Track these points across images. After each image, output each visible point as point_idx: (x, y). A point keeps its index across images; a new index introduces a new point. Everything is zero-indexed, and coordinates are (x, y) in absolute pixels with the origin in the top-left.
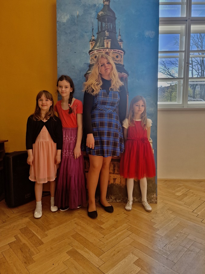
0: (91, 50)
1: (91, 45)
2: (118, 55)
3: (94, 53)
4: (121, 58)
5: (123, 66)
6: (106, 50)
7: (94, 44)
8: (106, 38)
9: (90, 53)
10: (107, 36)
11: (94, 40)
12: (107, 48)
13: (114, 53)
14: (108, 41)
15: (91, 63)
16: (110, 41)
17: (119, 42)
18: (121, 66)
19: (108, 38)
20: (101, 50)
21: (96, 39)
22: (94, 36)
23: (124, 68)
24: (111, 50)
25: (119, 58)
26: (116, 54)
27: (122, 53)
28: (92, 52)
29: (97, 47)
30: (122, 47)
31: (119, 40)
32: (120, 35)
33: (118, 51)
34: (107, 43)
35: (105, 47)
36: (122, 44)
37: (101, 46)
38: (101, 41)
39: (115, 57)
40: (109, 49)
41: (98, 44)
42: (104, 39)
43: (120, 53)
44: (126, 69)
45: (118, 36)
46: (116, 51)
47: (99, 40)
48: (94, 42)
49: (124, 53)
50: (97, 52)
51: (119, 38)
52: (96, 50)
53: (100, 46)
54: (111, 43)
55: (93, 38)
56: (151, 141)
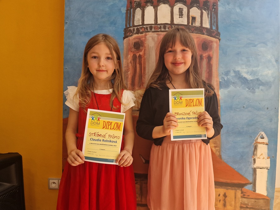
56: (266, 140)
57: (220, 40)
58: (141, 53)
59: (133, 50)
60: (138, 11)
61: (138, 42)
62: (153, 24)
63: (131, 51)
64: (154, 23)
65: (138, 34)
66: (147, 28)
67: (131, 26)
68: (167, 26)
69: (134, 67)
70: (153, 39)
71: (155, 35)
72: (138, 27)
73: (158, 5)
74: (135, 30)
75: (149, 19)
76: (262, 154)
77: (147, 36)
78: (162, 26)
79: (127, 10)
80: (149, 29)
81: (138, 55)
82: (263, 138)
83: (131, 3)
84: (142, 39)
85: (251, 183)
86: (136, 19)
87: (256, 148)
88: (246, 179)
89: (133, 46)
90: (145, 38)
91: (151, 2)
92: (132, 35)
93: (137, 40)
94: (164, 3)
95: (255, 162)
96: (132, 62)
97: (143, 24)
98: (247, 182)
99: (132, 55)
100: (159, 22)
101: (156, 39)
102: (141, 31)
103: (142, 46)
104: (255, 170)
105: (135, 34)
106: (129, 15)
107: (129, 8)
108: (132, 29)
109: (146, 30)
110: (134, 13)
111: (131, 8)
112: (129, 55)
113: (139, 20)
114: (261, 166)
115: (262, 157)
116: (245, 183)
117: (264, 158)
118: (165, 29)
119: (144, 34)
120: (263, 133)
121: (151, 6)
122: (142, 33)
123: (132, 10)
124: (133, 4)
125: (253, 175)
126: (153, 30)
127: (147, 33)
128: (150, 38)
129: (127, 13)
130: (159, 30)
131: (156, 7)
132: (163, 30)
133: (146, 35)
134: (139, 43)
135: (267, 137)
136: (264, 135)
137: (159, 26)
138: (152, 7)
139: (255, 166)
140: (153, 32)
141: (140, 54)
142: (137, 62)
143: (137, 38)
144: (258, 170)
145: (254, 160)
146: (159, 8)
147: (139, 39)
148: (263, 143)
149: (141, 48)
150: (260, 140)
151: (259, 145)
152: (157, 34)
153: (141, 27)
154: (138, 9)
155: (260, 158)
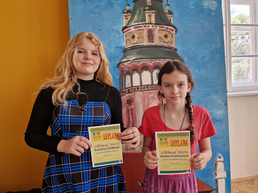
0: (126, 26)
1: (124, 19)
2: (167, 33)
3: (130, 31)
4: (172, 38)
5: (176, 49)
6: (148, 27)
7: (129, 17)
8: (147, 8)
9: (125, 31)
10: (149, 6)
11: (129, 11)
12: (150, 23)
13: (161, 31)
14: (151, 14)
15: (127, 46)
16: (154, 13)
17: (167, 15)
18: (172, 51)
19: (151, 8)
20: (141, 27)
21: (132, 11)
22: (128, 5)
23: (177, 53)
24: (156, 27)
25: (168, 37)
26: (164, 33)
27: (172, 30)
28: (126, 29)
29: (135, 22)
30: (172, 23)
31: (167, 11)
32: (168, 5)
33: (167, 28)
34: (150, 16)
35: (147, 22)
36: (171, 18)
37: (140, 20)
38: (140, 13)
39: (162, 36)
40: (153, 25)
41: (136, 17)
42: (145, 10)
43: (170, 30)
44: (180, 55)
45: (166, 6)
46: (164, 27)
47: (138, 12)
48: (129, 14)
49: (176, 31)
50: (135, 29)
51: (166, 9)
52: (133, 27)
53: (139, 19)
54: (155, 16)
55: (128, 8)
56: (222, 159)
58: (132, 107)
59: (127, 105)
60: (128, 77)
61: (130, 99)
62: (139, 86)
63: (125, 106)
64: (140, 85)
65: (129, 93)
66: (135, 89)
67: (124, 88)
68: (149, 86)
69: (128, 117)
70: (140, 96)
71: (141, 93)
72: (129, 89)
73: (142, 72)
74: (127, 91)
75: (136, 83)
76: (220, 169)
77: (136, 95)
78: (146, 87)
79: (120, 77)
80: (136, 89)
81: (130, 108)
82: (220, 158)
83: (122, 72)
84: (132, 97)
85: (215, 190)
86: (127, 83)
87: (216, 165)
88: (211, 187)
89: (126, 103)
90: (134, 96)
91: (136, 71)
92: (124, 95)
93: (128, 98)
94: (146, 70)
95: (216, 175)
96: (127, 114)
97: (132, 86)
98: (212, 189)
99: (126, 109)
100: (143, 84)
101: (142, 96)
102: (131, 91)
103: (133, 102)
104: (217, 180)
105: (127, 94)
106: (121, 81)
107: (121, 76)
108: (124, 90)
109: (135, 90)
110: (125, 78)
111: (123, 75)
112: (124, 109)
113: (129, 84)
114: (221, 177)
115: (220, 171)
116: (210, 190)
117: (222, 172)
118: (148, 89)
119: (133, 93)
120: (220, 154)
121: (137, 73)
122: (132, 93)
123: (123, 77)
124: (123, 72)
125: (216, 184)
126: (140, 90)
127: (135, 92)
128: (138, 96)
129: (120, 79)
130: (144, 90)
131: (140, 73)
132: (146, 89)
133: (134, 94)
134: (130, 100)
135: (223, 157)
136: (221, 156)
137: (143, 87)
138: (138, 74)
139: (217, 178)
140: (139, 91)
141: (131, 108)
142: (130, 114)
143: (129, 97)
144: (219, 180)
145: (216, 173)
146: (142, 74)
147: (130, 97)
148: (221, 161)
149: (132, 103)
150: (218, 159)
151: (218, 163)
152: (142, 93)
153: (131, 88)
154: (128, 76)
155: (219, 172)
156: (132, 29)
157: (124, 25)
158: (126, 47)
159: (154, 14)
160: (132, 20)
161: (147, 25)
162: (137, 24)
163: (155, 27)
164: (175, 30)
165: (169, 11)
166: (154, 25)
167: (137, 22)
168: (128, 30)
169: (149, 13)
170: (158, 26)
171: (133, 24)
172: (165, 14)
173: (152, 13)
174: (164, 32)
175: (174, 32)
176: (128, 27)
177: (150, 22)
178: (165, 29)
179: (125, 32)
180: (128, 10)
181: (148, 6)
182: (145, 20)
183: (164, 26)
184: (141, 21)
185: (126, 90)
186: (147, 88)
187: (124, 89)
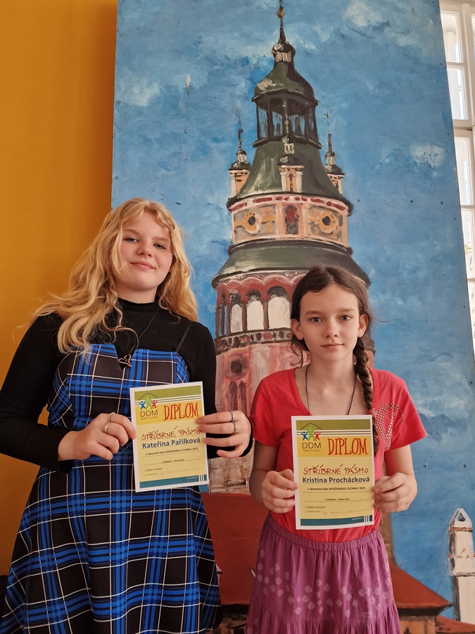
0: (235, 197)
1: (233, 181)
2: (329, 214)
3: (244, 208)
4: (341, 224)
5: (350, 251)
6: (286, 199)
7: (244, 179)
8: (285, 159)
9: (233, 206)
10: (289, 155)
11: (244, 166)
12: (291, 192)
13: (315, 210)
14: (293, 172)
15: (236, 239)
16: (300, 170)
17: (329, 175)
18: (340, 253)
19: (293, 160)
20: (270, 199)
21: (252, 164)
22: (244, 153)
23: (352, 260)
24: (305, 200)
25: (331, 224)
26: (323, 214)
27: (342, 208)
28: (237, 204)
29: (257, 189)
30: (341, 192)
31: (329, 168)
32: (333, 155)
33: (329, 204)
34: (291, 177)
35: (284, 189)
36: (339, 181)
37: (269, 185)
38: (268, 169)
39: (318, 220)
40: (296, 196)
41: (259, 178)
42: (280, 164)
43: (335, 209)
44: (358, 264)
45: (326, 156)
46: (323, 202)
47: (263, 167)
48: (244, 171)
49: (350, 211)
50: (257, 204)
51: (327, 163)
52: (252, 199)
53: (266, 183)
54: (303, 177)
55: (242, 158)
56: (468, 523)
57: (374, 352)
58: (244, 380)
59: (231, 374)
60: (237, 310)
61: (239, 360)
62: (262, 331)
63: (228, 377)
64: (263, 329)
65: (237, 347)
66: (252, 337)
67: (225, 334)
68: (284, 332)
69: (233, 404)
70: (263, 355)
71: (266, 348)
72: (238, 336)
73: (269, 299)
74: (233, 340)
75: (255, 323)
76: (464, 550)
77: (254, 351)
78: (277, 333)
79: (218, 308)
80: (255, 338)
81: (238, 383)
82: (462, 520)
83: (224, 296)
84: (244, 356)
85: (451, 606)
86: (233, 322)
87: (452, 539)
88: (442, 599)
89: (230, 369)
90: (250, 353)
91: (255, 294)
92: (227, 350)
93: (236, 358)
94: (279, 295)
95: (453, 565)
96: (230, 395)
97: (245, 331)
98: (444, 604)
99: (229, 383)
100: (271, 327)
101: (268, 355)
102: (242, 342)
103: (246, 367)
104: (455, 580)
105: (233, 347)
106: (221, 317)
107: (221, 305)
108: (227, 339)
109: (251, 341)
110: (230, 312)
111: (225, 304)
112: (224, 384)
113: (238, 324)
114: (465, 571)
115: (464, 555)
116: (440, 606)
117: (468, 557)
118: (283, 337)
119: (247, 347)
120: (462, 511)
121: (258, 300)
122: (244, 345)
123: (226, 308)
124: (227, 298)
125: (453, 589)
126: (263, 339)
127: (253, 345)
128: (259, 354)
129: (217, 313)
130: (273, 339)
131: (265, 302)
132: (278, 339)
133: (250, 349)
134: (240, 363)
135: (470, 517)
136: (465, 515)
137: (272, 333)
138: (259, 302)
139: (455, 572)
140: (262, 343)
141: (242, 381)
142: (238, 396)
143: (236, 355)
144: (461, 580)
145: (453, 561)
146: (270, 303)
147: (240, 355)
148: (464, 529)
149: (244, 370)
150: (458, 524)
151: (458, 534)
152: (269, 346)
153: (242, 335)
154: (237, 305)
155: (461, 557)
156: (251, 204)
157: (233, 195)
158: (235, 243)
159: (299, 174)
160: (252, 184)
161: (284, 196)
162: (260, 192)
163: (301, 201)
164: (347, 207)
165: (334, 166)
166: (300, 197)
167: (262, 188)
168: (241, 206)
169: (289, 170)
170: (309, 199)
171: (252, 192)
172: (324, 172)
173: (296, 169)
174: (322, 212)
175: (345, 213)
176: (241, 199)
177: (292, 189)
178: (325, 205)
179: (234, 209)
180: (243, 164)
181: (287, 155)
182: (280, 186)
183: (323, 199)
184: (271, 187)
185: (230, 340)
186: (282, 335)
187: (225, 336)
